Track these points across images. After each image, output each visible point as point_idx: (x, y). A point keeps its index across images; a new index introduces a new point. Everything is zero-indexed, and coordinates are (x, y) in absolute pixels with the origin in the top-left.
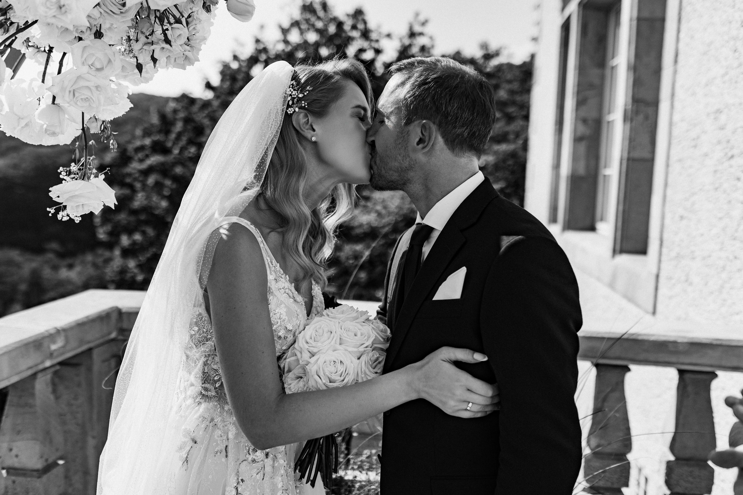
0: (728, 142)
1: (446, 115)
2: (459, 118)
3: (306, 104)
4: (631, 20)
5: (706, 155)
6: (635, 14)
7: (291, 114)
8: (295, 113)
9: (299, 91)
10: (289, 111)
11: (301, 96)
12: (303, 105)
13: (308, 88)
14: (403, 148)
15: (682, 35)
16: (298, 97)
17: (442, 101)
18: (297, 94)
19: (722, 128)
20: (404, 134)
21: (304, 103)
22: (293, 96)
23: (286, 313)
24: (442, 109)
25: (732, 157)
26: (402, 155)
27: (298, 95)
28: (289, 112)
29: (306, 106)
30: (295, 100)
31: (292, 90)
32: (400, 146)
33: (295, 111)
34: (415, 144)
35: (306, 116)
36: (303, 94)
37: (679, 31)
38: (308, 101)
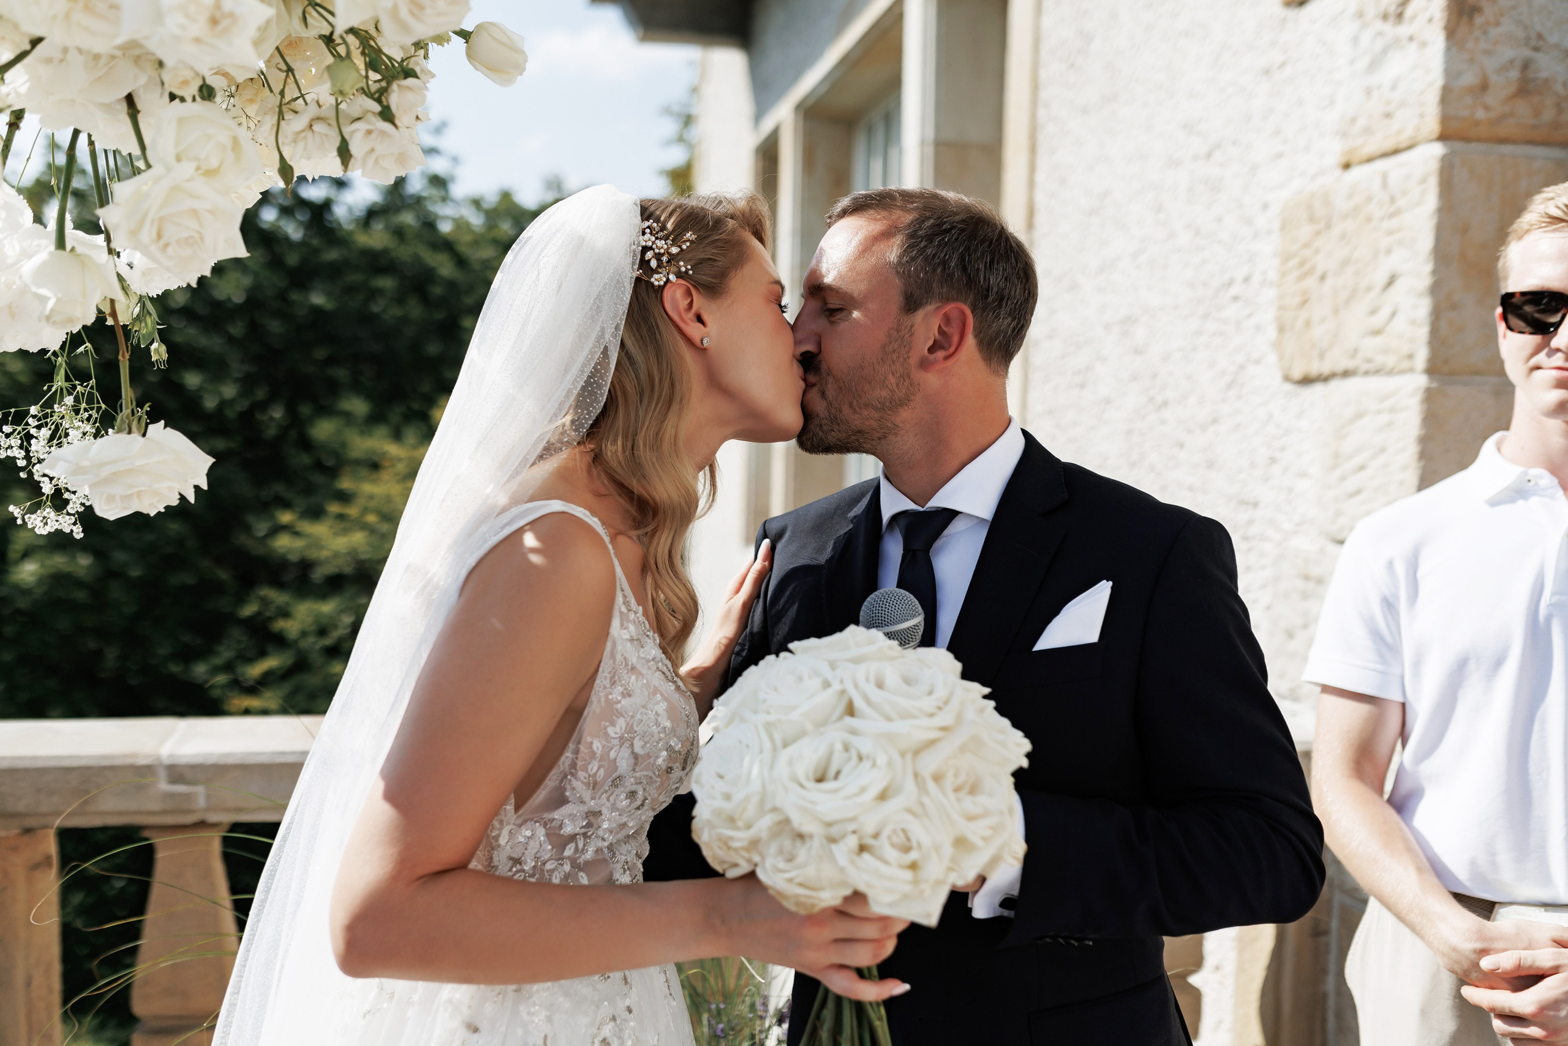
0: (1154, 376)
1: (985, 293)
2: (1006, 299)
3: (689, 267)
4: (923, 143)
5: (1108, 401)
6: (930, 134)
7: (659, 286)
8: (669, 285)
9: (669, 242)
10: (656, 280)
11: (674, 250)
12: (683, 269)
13: (688, 235)
14: (901, 360)
15: (1040, 177)
16: (668, 253)
17: (979, 265)
18: (666, 246)
19: (1138, 351)
20: (902, 333)
21: (684, 266)
22: (657, 251)
23: (667, 711)
24: (979, 282)
25: (1165, 404)
26: (898, 375)
27: (668, 248)
28: (656, 283)
29: (691, 272)
30: (665, 259)
31: (653, 239)
32: (894, 356)
33: (668, 280)
34: (926, 351)
35: (689, 293)
36: (680, 247)
37: (1032, 168)
38: (692, 263)
